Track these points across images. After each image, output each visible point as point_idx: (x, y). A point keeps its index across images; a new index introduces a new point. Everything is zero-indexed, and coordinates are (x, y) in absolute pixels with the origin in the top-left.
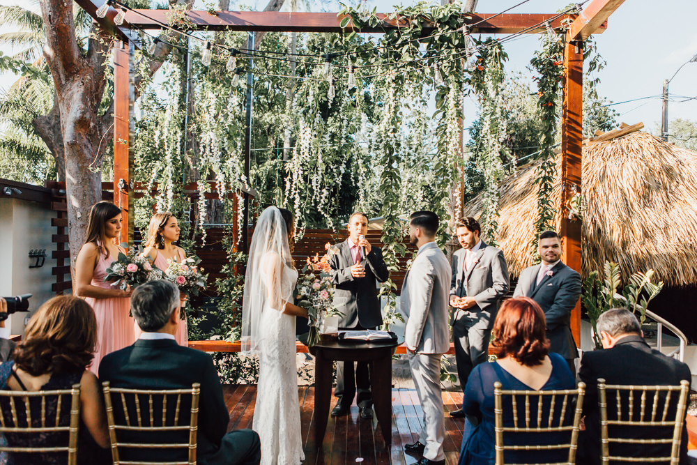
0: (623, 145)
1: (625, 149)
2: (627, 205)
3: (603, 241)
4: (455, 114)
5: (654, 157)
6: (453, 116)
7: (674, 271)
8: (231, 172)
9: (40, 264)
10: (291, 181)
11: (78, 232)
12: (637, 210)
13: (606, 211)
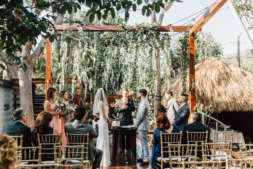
0: (212, 65)
1: (213, 66)
2: (213, 85)
3: (205, 97)
4: (155, 58)
5: (222, 69)
6: (154, 58)
7: (228, 106)
8: (83, 76)
9: (8, 109)
10: (104, 79)
11: (24, 97)
12: (216, 87)
13: (206, 87)
